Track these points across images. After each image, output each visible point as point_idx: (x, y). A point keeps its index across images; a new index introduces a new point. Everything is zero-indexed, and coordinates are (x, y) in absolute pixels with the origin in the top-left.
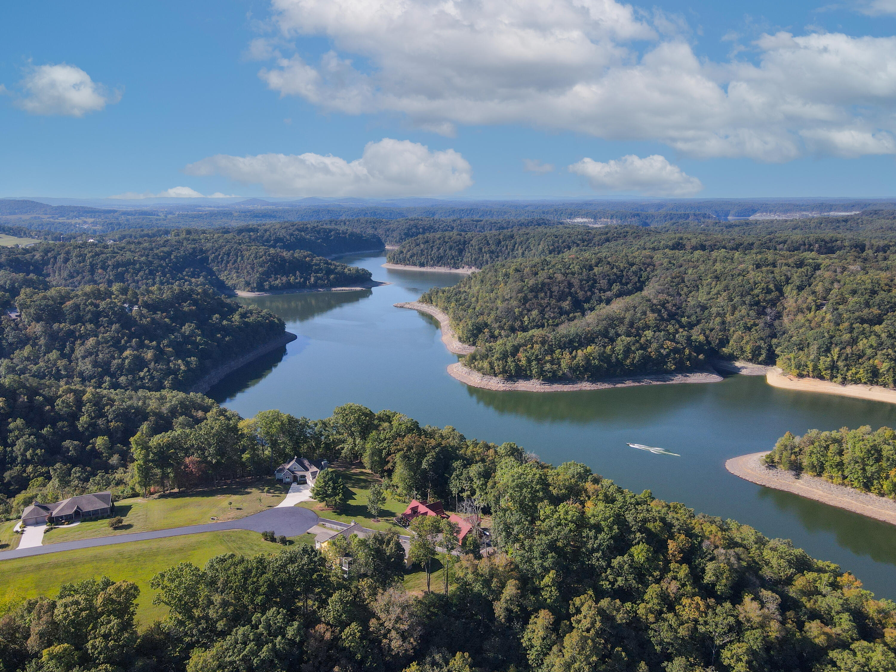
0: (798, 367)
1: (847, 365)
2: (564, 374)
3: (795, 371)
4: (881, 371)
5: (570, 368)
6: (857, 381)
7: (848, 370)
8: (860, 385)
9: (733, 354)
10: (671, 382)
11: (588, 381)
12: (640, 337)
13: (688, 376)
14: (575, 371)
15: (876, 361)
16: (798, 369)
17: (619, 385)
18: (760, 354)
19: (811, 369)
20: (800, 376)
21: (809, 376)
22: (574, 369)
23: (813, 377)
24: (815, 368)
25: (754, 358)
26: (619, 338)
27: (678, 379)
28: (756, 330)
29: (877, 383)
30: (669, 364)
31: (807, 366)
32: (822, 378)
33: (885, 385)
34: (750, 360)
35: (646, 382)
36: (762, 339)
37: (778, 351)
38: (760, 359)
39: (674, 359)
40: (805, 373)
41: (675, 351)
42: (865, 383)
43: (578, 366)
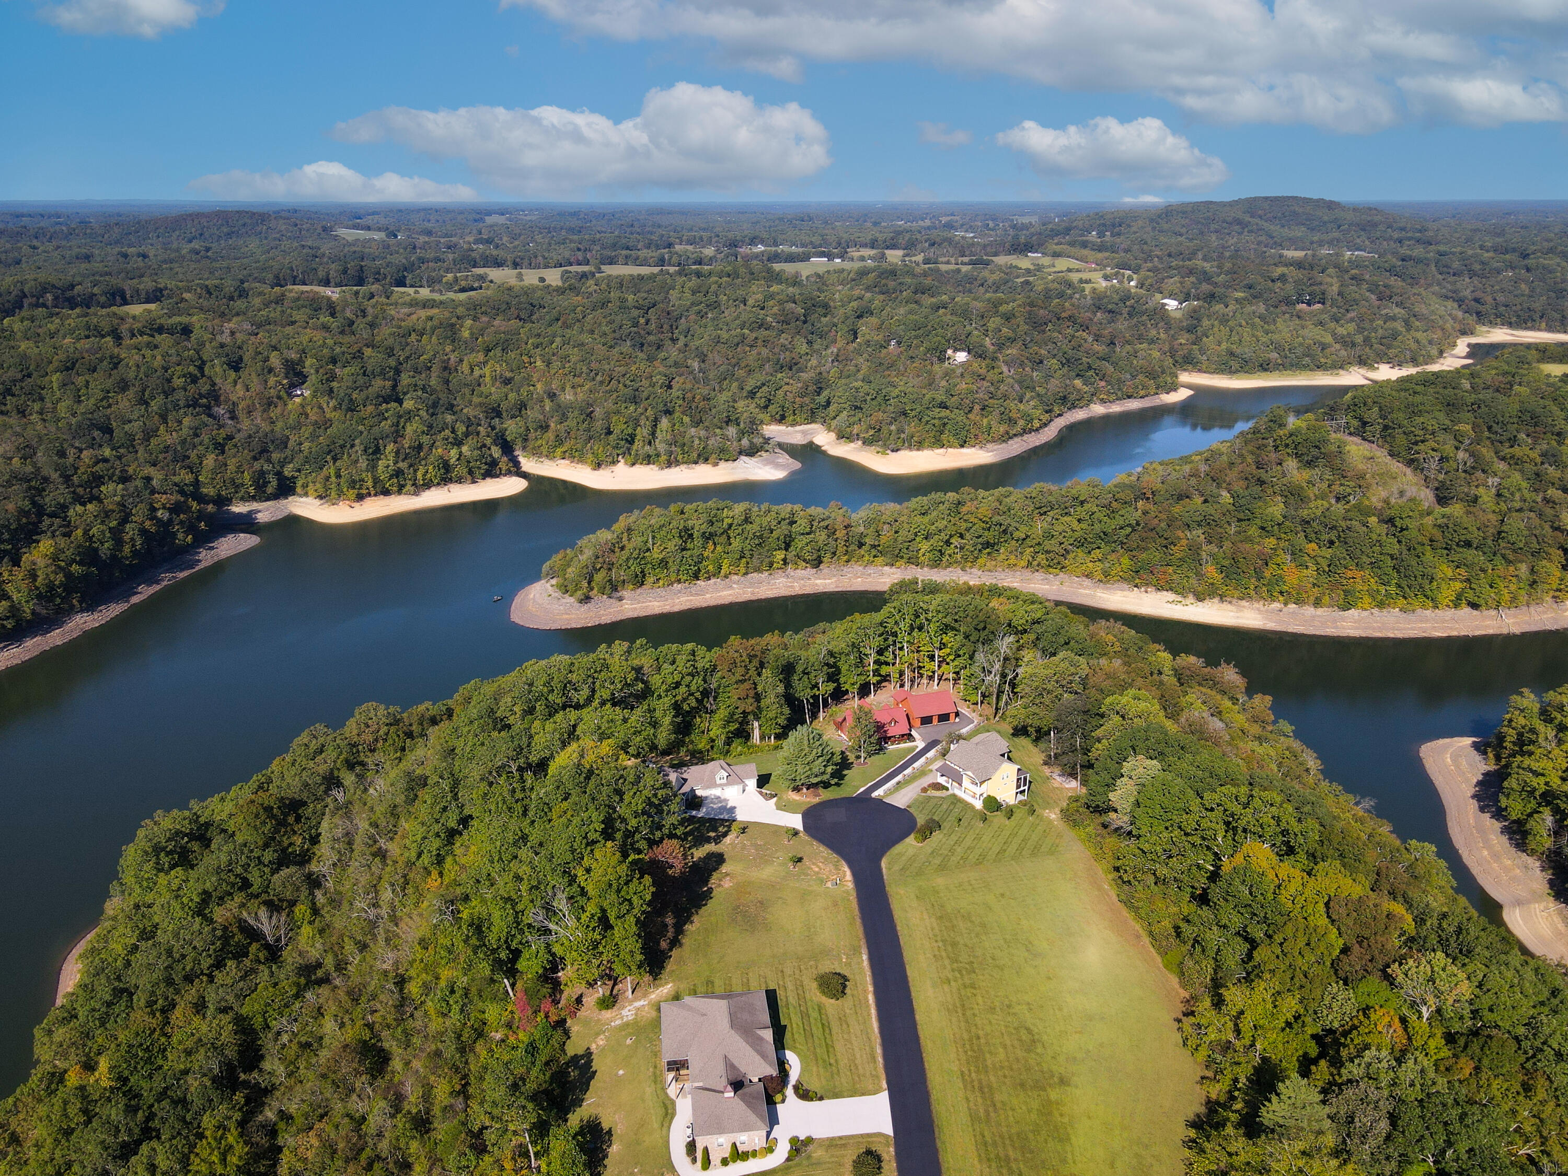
0: (352, 484)
1: (411, 466)
2: (33, 612)
3: (351, 492)
4: (452, 461)
5: (40, 597)
6: (428, 485)
7: (415, 471)
8: (433, 489)
9: (219, 495)
10: (201, 566)
11: (82, 611)
12: (100, 501)
13: (212, 548)
14: (50, 599)
15: (440, 450)
16: (354, 488)
17: (135, 599)
18: (266, 483)
19: (370, 484)
20: (360, 498)
21: (369, 495)
22: (46, 595)
23: (375, 495)
24: (376, 481)
25: (261, 494)
26: (71, 512)
27: (206, 558)
28: (235, 446)
29: (451, 481)
30: (180, 536)
31: (363, 480)
32: (386, 493)
33: (460, 480)
34: (253, 498)
35: (166, 579)
36: (255, 459)
37: (288, 471)
38: (270, 490)
39: (181, 523)
40: (365, 492)
41: (176, 509)
42: (438, 484)
43: (51, 587)
